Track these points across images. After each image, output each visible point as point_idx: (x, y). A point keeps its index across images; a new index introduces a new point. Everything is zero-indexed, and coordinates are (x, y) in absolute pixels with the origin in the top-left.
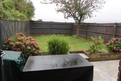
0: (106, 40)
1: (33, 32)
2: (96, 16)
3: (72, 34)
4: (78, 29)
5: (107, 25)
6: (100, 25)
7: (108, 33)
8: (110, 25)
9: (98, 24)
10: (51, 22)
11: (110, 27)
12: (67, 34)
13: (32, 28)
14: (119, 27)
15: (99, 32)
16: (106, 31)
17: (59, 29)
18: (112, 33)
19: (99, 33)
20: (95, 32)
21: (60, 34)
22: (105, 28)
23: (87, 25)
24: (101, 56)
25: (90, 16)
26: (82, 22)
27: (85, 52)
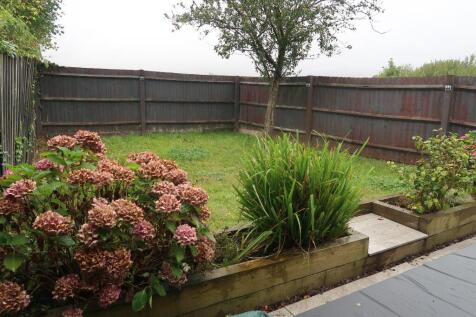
0: (406, 147)
1: (51, 120)
2: (350, 47)
3: (237, 124)
4: (270, 104)
5: (408, 84)
6: (373, 86)
7: (413, 118)
8: (424, 86)
9: (365, 80)
10: (141, 72)
11: (420, 93)
12: (215, 123)
13: (43, 101)
16: (403, 110)
17: (179, 102)
18: (434, 117)
19: (372, 118)
20: (353, 112)
21: (184, 125)
22: (398, 96)
23: (314, 87)
24: (460, 220)
25: (330, 48)
26: (290, 73)
27: (386, 205)
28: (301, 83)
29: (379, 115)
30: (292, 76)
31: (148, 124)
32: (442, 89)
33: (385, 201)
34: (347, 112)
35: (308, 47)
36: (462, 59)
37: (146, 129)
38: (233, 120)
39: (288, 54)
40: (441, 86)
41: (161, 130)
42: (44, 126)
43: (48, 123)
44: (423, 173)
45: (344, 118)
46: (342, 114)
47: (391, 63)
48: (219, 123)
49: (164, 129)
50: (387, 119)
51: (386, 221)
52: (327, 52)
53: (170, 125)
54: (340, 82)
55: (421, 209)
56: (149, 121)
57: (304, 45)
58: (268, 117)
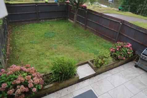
6: (103, 17)
7: (112, 29)
8: (116, 21)
11: (114, 23)
16: (110, 26)
18: (117, 30)
20: (97, 23)
22: (109, 22)
27: (91, 63)
29: (104, 26)
31: (39, 19)
37: (39, 20)
38: (66, 16)
40: (120, 22)
41: (44, 21)
42: (10, 22)
43: (10, 21)
48: (62, 17)
49: (45, 20)
51: (89, 67)
53: (46, 19)
56: (40, 18)
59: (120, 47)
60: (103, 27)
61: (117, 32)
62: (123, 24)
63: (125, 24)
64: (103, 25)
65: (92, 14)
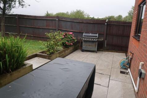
2: (29, 5)
6: (38, 18)
7: (50, 28)
8: (51, 19)
11: (51, 21)
14: (61, 21)
15: (38, 27)
16: (47, 26)
22: (45, 22)
23: (19, 18)
24: (60, 55)
25: (23, 5)
26: (9, 13)
27: (41, 54)
28: (14, 17)
30: (10, 14)
32: (56, 20)
33: (40, 53)
34: (31, 27)
35: (15, 4)
36: (65, 13)
39: (7, 6)
40: (55, 19)
44: (49, 43)
45: (30, 28)
46: (30, 27)
47: (47, 12)
50: (43, 29)
51: (41, 58)
52: (22, 6)
54: (27, 17)
55: (49, 53)
57: (13, 3)
58: (2, 28)
59: (64, 34)
60: (40, 28)
61: (56, 29)
62: (59, 20)
63: (61, 19)
64: (40, 27)
65: (24, 18)
